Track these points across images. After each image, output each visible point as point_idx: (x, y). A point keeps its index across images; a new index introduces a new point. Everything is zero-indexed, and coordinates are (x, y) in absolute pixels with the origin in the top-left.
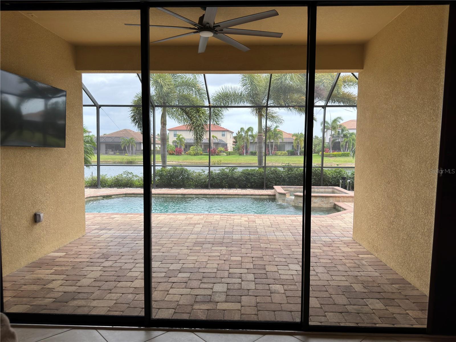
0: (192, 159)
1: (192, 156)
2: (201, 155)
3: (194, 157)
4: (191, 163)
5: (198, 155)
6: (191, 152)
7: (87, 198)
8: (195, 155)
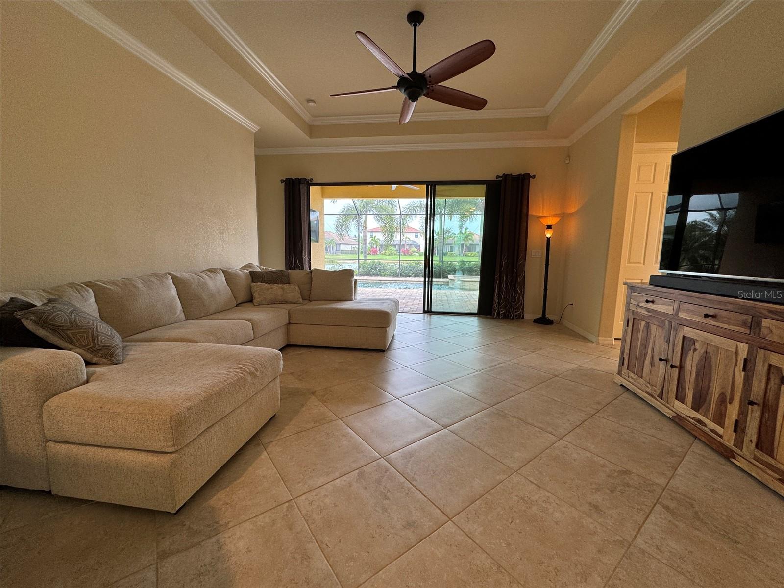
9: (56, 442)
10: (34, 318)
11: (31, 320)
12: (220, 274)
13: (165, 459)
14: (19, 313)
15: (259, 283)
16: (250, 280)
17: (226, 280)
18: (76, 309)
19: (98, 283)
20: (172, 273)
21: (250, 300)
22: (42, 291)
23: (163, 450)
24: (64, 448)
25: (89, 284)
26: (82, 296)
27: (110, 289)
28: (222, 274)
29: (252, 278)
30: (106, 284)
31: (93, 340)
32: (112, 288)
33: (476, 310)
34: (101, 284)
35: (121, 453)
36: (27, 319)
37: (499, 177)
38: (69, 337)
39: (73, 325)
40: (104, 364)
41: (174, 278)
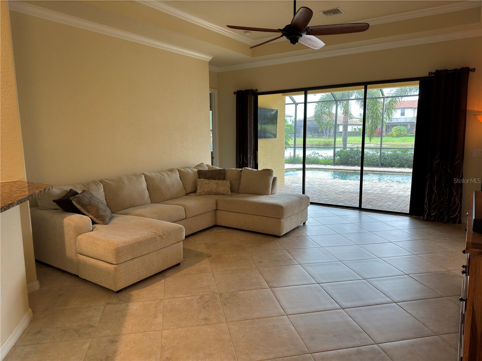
0: (393, 141)
1: (395, 138)
2: (405, 136)
3: (396, 138)
4: (391, 145)
5: (402, 136)
6: (393, 133)
7: (286, 169)
8: (397, 136)
9: (80, 254)
10: (76, 200)
11: (75, 201)
12: (176, 173)
13: (113, 266)
14: (71, 198)
15: (202, 179)
16: (197, 176)
17: (180, 176)
18: (92, 196)
19: (105, 180)
20: (145, 173)
21: (195, 191)
22: (82, 185)
23: (112, 263)
24: (82, 257)
25: (101, 181)
26: (98, 188)
27: (111, 184)
28: (178, 173)
29: (199, 175)
30: (109, 181)
31: (97, 212)
32: (111, 183)
33: (407, 210)
34: (107, 181)
35: (99, 262)
36: (74, 200)
37: (432, 73)
38: (88, 209)
39: (90, 204)
40: (101, 224)
41: (146, 177)
